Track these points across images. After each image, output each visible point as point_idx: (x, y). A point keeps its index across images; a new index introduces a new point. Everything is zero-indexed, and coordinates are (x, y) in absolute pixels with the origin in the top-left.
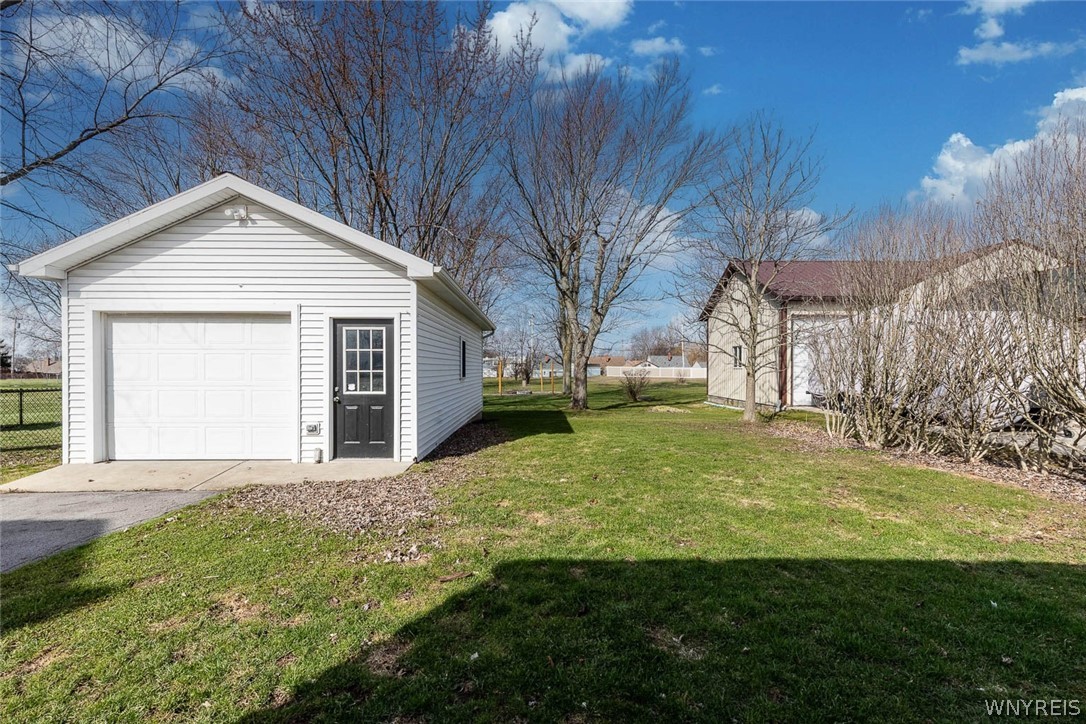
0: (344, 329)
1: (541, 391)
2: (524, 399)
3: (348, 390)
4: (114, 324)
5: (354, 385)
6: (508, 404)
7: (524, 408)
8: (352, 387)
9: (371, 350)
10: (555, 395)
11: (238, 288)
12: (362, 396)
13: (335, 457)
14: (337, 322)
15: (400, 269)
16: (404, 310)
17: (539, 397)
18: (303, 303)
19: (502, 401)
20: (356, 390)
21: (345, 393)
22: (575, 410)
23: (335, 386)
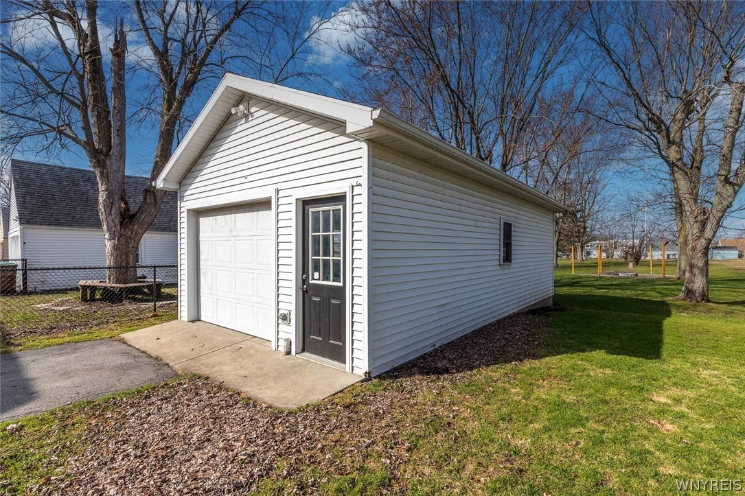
0: (311, 210)
1: (651, 273)
2: (624, 281)
3: (313, 279)
4: (200, 219)
5: (317, 273)
6: (599, 287)
7: (618, 293)
8: (316, 275)
9: (331, 233)
10: (666, 279)
11: (243, 180)
12: (323, 285)
13: (303, 350)
14: (306, 203)
15: (337, 126)
16: (354, 182)
17: (645, 281)
18: (280, 186)
19: (596, 283)
20: (319, 279)
21: (312, 282)
22: (687, 303)
23: (303, 274)
